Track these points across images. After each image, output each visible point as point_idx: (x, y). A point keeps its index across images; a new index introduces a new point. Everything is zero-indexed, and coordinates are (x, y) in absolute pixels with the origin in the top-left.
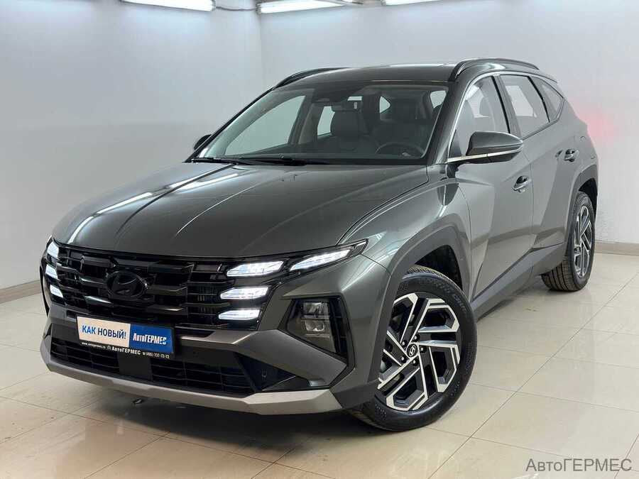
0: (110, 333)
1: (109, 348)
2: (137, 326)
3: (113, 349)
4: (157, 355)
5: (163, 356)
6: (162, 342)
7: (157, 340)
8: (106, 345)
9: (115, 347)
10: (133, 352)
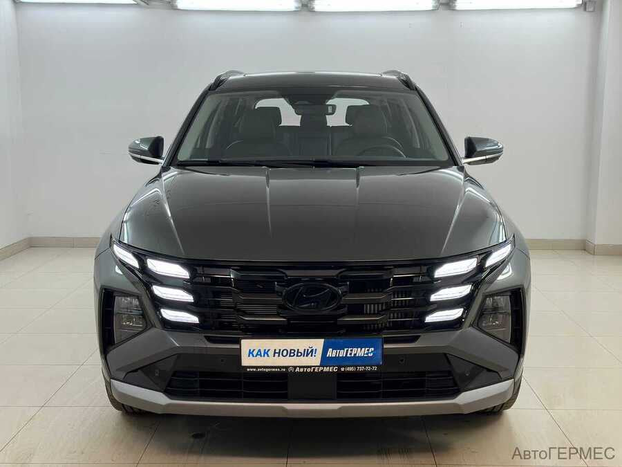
0: (292, 353)
1: (291, 369)
2: (333, 340)
3: (297, 370)
4: (361, 369)
5: (368, 368)
6: (367, 354)
7: (360, 352)
8: (287, 368)
9: (300, 367)
10: (326, 369)
